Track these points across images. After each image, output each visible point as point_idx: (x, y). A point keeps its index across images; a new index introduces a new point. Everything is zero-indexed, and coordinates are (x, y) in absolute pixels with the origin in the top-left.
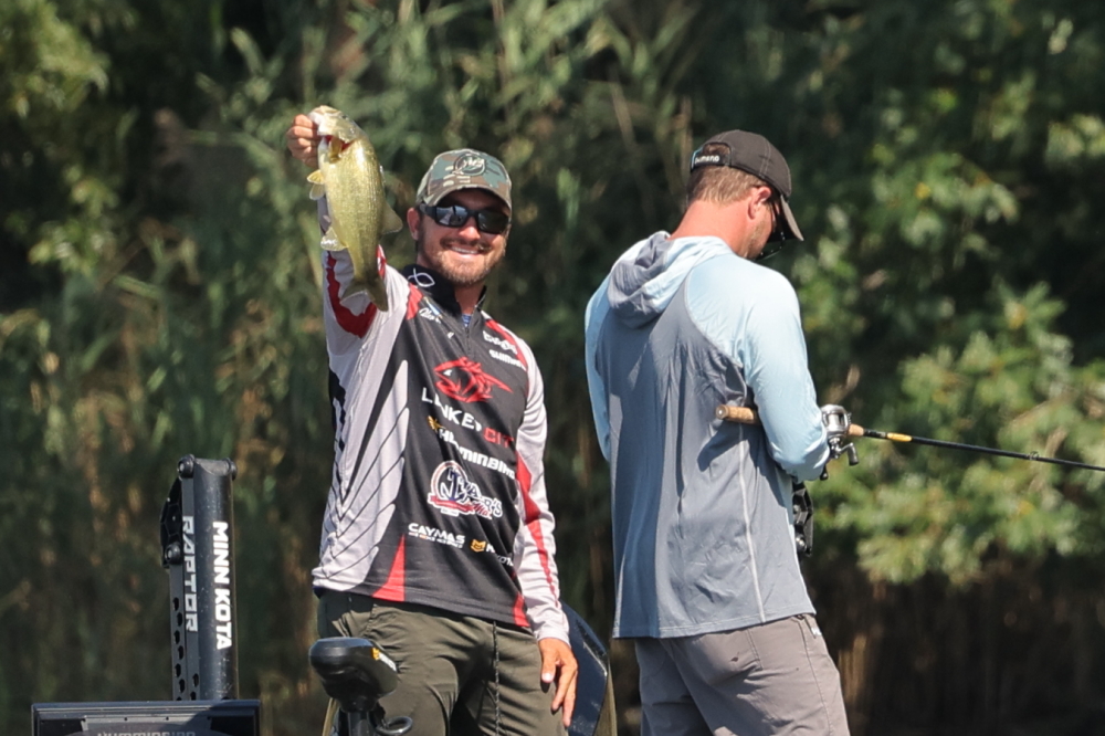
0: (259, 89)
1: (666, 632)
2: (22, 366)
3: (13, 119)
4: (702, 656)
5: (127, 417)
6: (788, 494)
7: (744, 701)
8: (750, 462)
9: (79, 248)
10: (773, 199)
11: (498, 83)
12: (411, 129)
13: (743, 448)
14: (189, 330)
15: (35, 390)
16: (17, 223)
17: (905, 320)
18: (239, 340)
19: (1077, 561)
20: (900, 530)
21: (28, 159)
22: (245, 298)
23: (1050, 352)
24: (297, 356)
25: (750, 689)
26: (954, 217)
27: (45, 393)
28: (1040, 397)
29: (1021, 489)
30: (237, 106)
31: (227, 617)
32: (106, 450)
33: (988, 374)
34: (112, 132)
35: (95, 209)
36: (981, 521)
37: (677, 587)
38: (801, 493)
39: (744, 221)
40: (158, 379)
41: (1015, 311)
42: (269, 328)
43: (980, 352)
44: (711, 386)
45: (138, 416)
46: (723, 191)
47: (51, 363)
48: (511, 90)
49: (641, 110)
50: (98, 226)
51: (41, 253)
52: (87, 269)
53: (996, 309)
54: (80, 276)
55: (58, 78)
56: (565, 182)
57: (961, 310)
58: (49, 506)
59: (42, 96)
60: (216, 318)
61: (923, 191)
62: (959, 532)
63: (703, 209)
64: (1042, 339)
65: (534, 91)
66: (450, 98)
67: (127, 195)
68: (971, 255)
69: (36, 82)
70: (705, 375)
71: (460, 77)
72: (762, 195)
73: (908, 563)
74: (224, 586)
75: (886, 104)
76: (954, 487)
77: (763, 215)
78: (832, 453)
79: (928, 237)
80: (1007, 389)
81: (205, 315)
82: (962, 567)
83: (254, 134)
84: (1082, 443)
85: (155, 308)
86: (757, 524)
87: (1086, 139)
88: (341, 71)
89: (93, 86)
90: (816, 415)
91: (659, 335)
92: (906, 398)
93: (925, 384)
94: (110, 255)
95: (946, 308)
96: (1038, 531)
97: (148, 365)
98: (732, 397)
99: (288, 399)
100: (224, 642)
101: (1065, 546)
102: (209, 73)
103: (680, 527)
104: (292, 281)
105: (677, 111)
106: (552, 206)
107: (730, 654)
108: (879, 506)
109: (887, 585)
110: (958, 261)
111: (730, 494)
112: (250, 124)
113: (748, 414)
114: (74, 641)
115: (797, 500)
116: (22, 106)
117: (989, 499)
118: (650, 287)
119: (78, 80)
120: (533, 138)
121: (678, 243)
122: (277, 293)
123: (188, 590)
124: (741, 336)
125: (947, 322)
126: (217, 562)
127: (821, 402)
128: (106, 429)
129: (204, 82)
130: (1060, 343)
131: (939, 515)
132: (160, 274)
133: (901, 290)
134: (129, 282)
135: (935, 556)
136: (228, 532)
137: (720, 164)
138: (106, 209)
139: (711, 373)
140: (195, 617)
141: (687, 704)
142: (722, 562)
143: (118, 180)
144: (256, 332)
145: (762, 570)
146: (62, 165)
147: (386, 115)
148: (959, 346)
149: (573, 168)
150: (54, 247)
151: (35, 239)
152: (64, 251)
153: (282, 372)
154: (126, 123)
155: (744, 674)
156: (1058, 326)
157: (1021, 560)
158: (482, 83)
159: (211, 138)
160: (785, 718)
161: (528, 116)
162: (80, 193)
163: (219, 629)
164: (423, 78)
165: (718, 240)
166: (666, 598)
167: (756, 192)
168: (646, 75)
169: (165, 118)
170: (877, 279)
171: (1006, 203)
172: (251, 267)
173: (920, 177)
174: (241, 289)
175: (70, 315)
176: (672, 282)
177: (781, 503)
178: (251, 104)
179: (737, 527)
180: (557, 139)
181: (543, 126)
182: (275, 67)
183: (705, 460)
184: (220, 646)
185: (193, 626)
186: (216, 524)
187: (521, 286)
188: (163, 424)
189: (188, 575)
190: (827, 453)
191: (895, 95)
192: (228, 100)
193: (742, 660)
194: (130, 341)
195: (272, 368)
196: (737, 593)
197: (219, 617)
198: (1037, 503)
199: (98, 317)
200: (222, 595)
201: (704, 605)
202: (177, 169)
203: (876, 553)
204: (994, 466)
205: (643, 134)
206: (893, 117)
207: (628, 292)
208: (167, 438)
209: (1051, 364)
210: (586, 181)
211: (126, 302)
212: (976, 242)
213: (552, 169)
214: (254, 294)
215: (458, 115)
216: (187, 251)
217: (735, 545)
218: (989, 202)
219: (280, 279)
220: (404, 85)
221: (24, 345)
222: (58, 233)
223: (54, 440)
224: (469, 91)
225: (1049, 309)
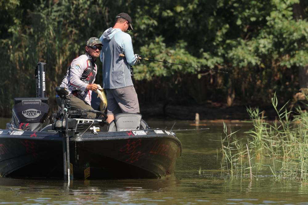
0: (43, 6)
1: (111, 88)
2: (7, 47)
3: (6, 10)
4: (117, 92)
5: (22, 55)
6: (130, 68)
7: (123, 99)
8: (124, 63)
9: (15, 30)
10: (128, 23)
11: (79, 5)
12: (66, 12)
13: (123, 60)
14: (32, 42)
15: (9, 51)
16: (6, 26)
17: (140, 41)
18: (39, 44)
19: (166, 77)
20: (140, 72)
21: (8, 16)
22: (41, 37)
23: (162, 46)
24: (49, 46)
25: (124, 97)
26: (148, 25)
27: (10, 51)
28: (161, 52)
29: (158, 66)
30: (39, 8)
31: (45, 86)
32: (19, 60)
33: (153, 49)
34: (20, 12)
35: (18, 24)
36: (152, 71)
37: (113, 81)
38: (132, 68)
39: (124, 26)
40: (27, 49)
41: (157, 39)
42: (44, 42)
43: (152, 46)
44: (118, 51)
45: (24, 55)
46: (121, 22)
47: (11, 47)
48: (81, 6)
49: (100, 9)
50: (18, 27)
51: (9, 30)
52: (16, 33)
53: (155, 39)
54: (16, 34)
55: (12, 4)
56: (89, 20)
57: (149, 39)
58: (11, 69)
59: (10, 7)
60: (36, 40)
61: (143, 21)
62: (149, 73)
63: (117, 24)
64: (161, 44)
65: (84, 6)
66: (71, 7)
67: (22, 22)
68: (150, 31)
69: (9, 5)
70: (117, 50)
71: (73, 4)
72: (127, 22)
73: (141, 77)
74: (44, 81)
75: (138, 8)
76: (148, 66)
77: (127, 25)
78: (136, 61)
79: (144, 28)
80: (156, 51)
81: (34, 40)
82: (149, 78)
83: (42, 13)
84: (167, 59)
85: (27, 39)
86: (125, 72)
87: (168, 13)
88: (55, 3)
89: (17, 5)
90: (134, 56)
91: (110, 43)
92: (141, 52)
93: (144, 50)
94: (20, 31)
95: (147, 39)
96: (161, 72)
97: (26, 48)
98: (121, 53)
99: (47, 53)
100: (44, 90)
101: (165, 75)
102: (35, 3)
103: (113, 73)
104: (47, 35)
105: (106, 9)
106: (87, 23)
107: (121, 91)
108: (137, 69)
109: (138, 81)
110: (148, 32)
111: (121, 67)
112: (41, 11)
113: (123, 55)
114: (14, 89)
115: (131, 69)
116: (7, 8)
117: (153, 68)
118: (109, 36)
119: (15, 4)
120: (84, 13)
121: (114, 29)
122: (45, 36)
123: (39, 82)
124: (123, 44)
125: (147, 41)
126: (43, 78)
127: (134, 54)
128: (19, 57)
129: (34, 5)
130: (164, 44)
131: (146, 70)
132: (27, 34)
133: (140, 36)
134: (23, 35)
135: (145, 76)
136: (45, 73)
137: (120, 18)
138: (19, 24)
139: (118, 49)
140: (40, 86)
141: (114, 99)
142: (119, 77)
143: (21, 19)
144: (42, 42)
145: (126, 79)
146: (12, 17)
147: (62, 10)
148: (149, 45)
149: (90, 18)
150: (11, 29)
151: (9, 28)
152: (13, 30)
153: (46, 48)
154: (22, 11)
155: (123, 94)
156: (164, 42)
157: (158, 77)
158: (76, 5)
159: (35, 13)
160: (129, 101)
161: (83, 10)
162: (15, 21)
163: (43, 88)
164: (67, 4)
165: (120, 29)
166: (111, 83)
167: (126, 22)
168: (101, 4)
169: (28, 10)
170: (136, 35)
171: (156, 23)
172: (41, 32)
173: (142, 19)
174: (40, 36)
175: (14, 40)
176: (112, 35)
177: (129, 69)
178: (42, 8)
179: (122, 72)
180: (88, 13)
181: (86, 11)
182: (45, 2)
183: (117, 62)
184: (43, 90)
185: (39, 88)
186: (43, 72)
187: (82, 36)
188: (28, 56)
189: (39, 80)
190: (135, 62)
191: (139, 7)
192: (38, 7)
193: (122, 92)
194: (23, 44)
195: (44, 48)
196: (122, 82)
197: (43, 86)
198: (160, 68)
199: (18, 40)
200: (44, 83)
201: (117, 84)
202: (30, 18)
203: (136, 76)
204: (154, 63)
205: (101, 12)
206: (139, 10)
207: (106, 37)
208: (29, 58)
209: (163, 47)
210: (92, 20)
211: (23, 38)
212: (151, 29)
213: (87, 18)
214: (42, 37)
215: (73, 10)
216: (32, 30)
217: (121, 75)
218: (153, 23)
219: (46, 34)
220: (64, 5)
221: (7, 44)
222: (12, 27)
223: (11, 58)
224: (74, 6)
225: (162, 39)
